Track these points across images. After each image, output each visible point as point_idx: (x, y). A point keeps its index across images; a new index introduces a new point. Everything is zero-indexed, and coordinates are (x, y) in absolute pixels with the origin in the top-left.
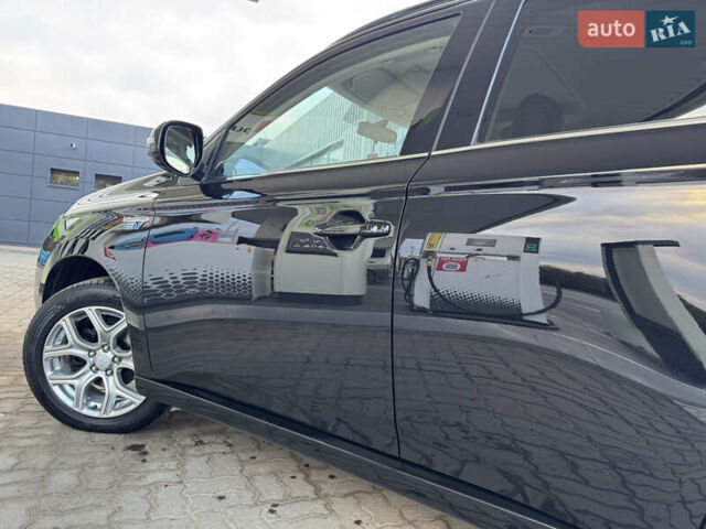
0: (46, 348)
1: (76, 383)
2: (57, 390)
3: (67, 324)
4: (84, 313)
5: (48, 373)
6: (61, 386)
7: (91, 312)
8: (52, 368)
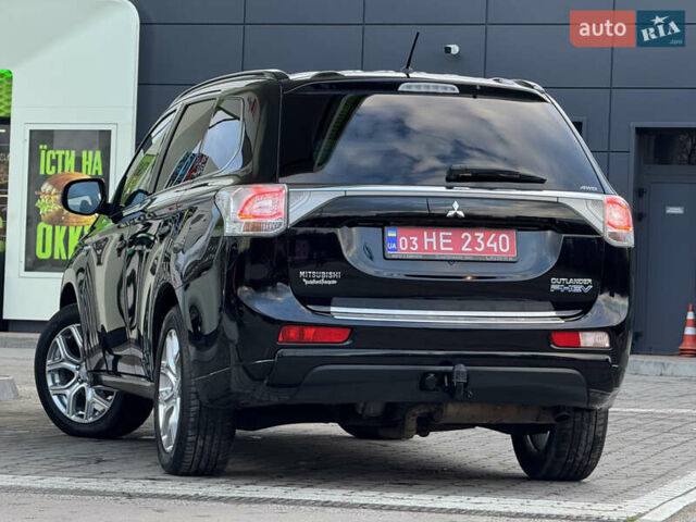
0: (49, 362)
1: (68, 392)
2: (55, 398)
3: (59, 340)
4: (70, 332)
5: (50, 383)
6: (60, 396)
7: (74, 329)
8: (53, 381)
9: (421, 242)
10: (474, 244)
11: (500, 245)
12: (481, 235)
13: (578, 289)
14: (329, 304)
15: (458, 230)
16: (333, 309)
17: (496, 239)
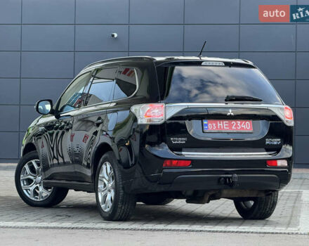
0: (22, 176)
1: (31, 188)
3: (26, 166)
4: (31, 163)
5: (22, 185)
6: (26, 190)
7: (33, 162)
8: (24, 184)
9: (217, 126)
10: (237, 126)
11: (246, 126)
12: (239, 122)
13: (275, 143)
14: (181, 151)
15: (230, 121)
16: (183, 153)
17: (245, 124)
